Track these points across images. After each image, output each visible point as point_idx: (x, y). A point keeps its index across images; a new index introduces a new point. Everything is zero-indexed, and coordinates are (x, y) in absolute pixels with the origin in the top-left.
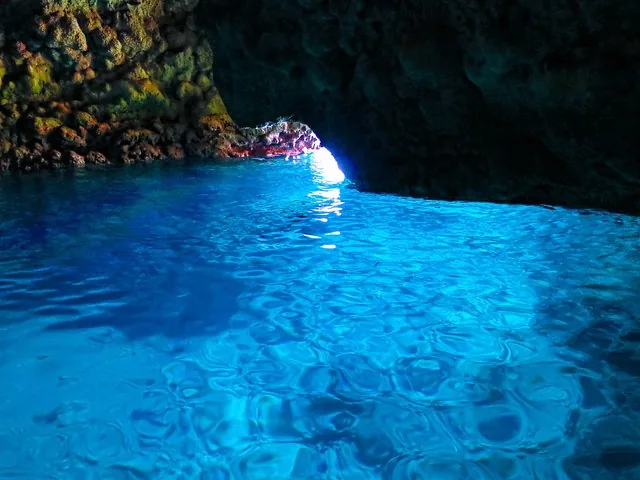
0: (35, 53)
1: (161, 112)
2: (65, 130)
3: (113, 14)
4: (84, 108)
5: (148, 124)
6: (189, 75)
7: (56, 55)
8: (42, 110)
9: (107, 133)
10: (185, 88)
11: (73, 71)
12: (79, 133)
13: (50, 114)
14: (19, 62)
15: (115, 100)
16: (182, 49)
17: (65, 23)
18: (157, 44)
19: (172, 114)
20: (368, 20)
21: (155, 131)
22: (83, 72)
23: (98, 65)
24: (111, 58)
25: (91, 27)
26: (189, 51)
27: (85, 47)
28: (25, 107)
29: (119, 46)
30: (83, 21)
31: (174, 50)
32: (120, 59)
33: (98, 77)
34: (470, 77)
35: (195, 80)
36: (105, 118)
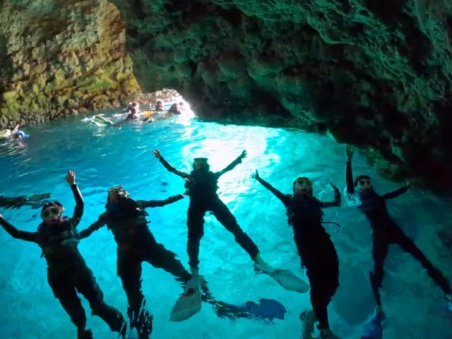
0: (58, 69)
1: (109, 87)
2: (70, 100)
3: (89, 48)
4: (76, 89)
5: (104, 93)
6: (121, 70)
7: (66, 68)
8: (60, 93)
9: (87, 99)
10: (120, 76)
11: (73, 74)
12: (75, 100)
13: (63, 94)
14: (52, 74)
15: (90, 84)
16: (118, 59)
17: (70, 55)
18: (108, 58)
19: (114, 88)
20: (204, 49)
21: (107, 95)
22: (77, 74)
23: (83, 70)
24: (88, 66)
25: (80, 55)
26: (121, 60)
27: (78, 63)
28: (54, 93)
29: (92, 61)
30: (77, 53)
31: (115, 60)
32: (91, 67)
33: (83, 75)
34: (251, 75)
35: (124, 71)
36: (86, 92)
